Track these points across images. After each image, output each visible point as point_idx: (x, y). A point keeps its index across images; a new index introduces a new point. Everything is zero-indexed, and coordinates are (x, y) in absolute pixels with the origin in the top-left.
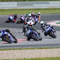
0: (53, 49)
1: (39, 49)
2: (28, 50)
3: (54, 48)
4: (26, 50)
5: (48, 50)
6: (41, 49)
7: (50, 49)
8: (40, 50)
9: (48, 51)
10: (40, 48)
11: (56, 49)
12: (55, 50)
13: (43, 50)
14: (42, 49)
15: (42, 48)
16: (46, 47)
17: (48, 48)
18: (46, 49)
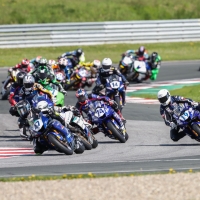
0: (111, 178)
1: (63, 180)
2: (27, 183)
3: (114, 175)
4: (20, 183)
5: (93, 181)
6: (72, 178)
7: (102, 179)
8: (68, 183)
9: (93, 185)
10: (70, 177)
11: (120, 178)
12: (118, 181)
13: (78, 181)
14: (74, 180)
15: (76, 177)
16: (90, 174)
17: (94, 177)
18: (87, 180)
